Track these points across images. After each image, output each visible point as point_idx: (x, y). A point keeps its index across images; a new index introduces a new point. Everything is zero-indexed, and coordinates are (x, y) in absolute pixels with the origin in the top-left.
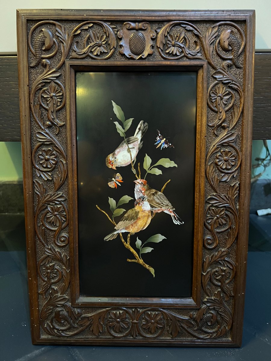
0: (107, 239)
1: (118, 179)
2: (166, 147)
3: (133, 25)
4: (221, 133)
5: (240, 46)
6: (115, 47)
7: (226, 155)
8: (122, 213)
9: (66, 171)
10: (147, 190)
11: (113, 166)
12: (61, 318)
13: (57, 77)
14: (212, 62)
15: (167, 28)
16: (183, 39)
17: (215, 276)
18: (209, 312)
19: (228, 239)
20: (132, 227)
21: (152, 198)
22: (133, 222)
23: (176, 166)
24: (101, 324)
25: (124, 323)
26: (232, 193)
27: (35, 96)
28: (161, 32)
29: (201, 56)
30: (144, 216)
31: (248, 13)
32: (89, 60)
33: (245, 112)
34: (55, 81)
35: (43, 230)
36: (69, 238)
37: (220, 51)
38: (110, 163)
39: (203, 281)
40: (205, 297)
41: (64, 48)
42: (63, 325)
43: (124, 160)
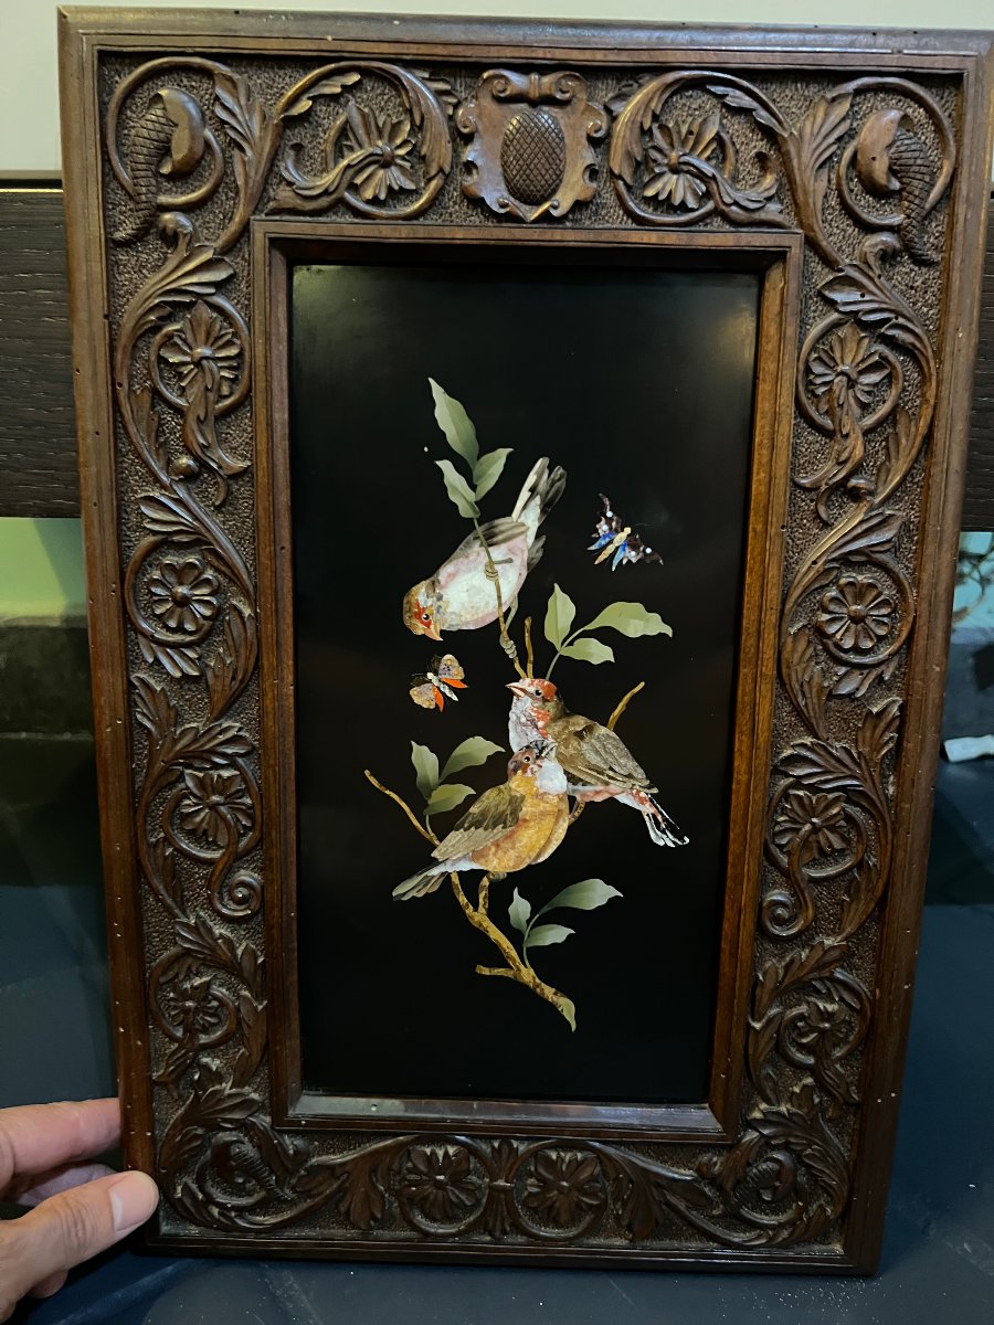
0: (404, 894)
1: (447, 676)
2: (634, 560)
3: (518, 81)
4: (845, 512)
5: (933, 175)
6: (447, 170)
7: (859, 597)
8: (459, 800)
9: (255, 647)
11: (432, 627)
12: (232, 1169)
13: (219, 286)
14: (820, 237)
15: (651, 99)
16: (714, 145)
17: (796, 1032)
18: (770, 1155)
19: (850, 904)
20: (496, 851)
21: (575, 749)
22: (500, 835)
23: (669, 631)
24: (381, 1192)
25: (463, 1190)
26: (872, 738)
27: (133, 358)
28: (626, 111)
29: (781, 212)
30: (543, 814)
31: (970, 45)
32: (343, 220)
33: (939, 435)
34: (210, 299)
35: (166, 858)
36: (262, 888)
37: (857, 195)
38: (418, 615)
39: (751, 1051)
40: (757, 1106)
41: (247, 168)
42: (239, 1191)
43: (472, 607)
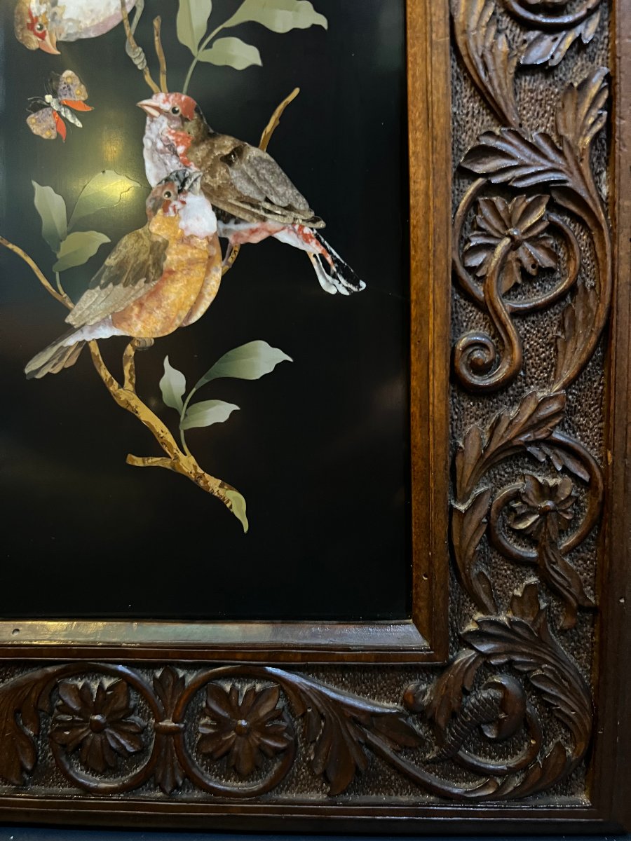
0: (37, 371)
1: (68, 98)
8: (93, 251)
10: (196, 143)
11: (47, 38)
17: (512, 517)
18: (490, 680)
19: (565, 343)
20: (140, 312)
21: (222, 177)
22: (142, 291)
23: (322, 21)
24: (28, 737)
25: (122, 733)
26: (576, 119)
30: (192, 263)
38: (31, 26)
39: (456, 542)
40: (471, 617)
43: (92, 11)
